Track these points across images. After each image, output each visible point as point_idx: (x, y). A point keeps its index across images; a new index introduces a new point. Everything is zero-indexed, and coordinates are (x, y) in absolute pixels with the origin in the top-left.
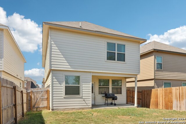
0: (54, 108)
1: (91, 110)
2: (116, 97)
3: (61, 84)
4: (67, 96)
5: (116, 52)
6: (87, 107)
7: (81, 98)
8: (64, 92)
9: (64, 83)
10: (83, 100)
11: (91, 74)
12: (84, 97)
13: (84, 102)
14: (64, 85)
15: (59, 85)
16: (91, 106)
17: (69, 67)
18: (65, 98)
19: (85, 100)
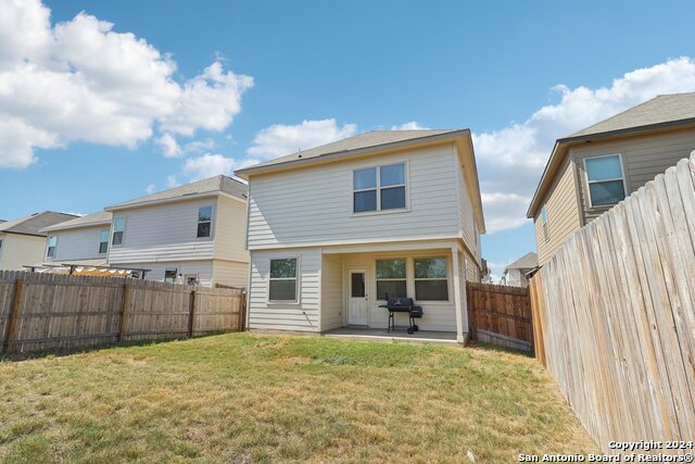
0: (251, 326)
1: (319, 337)
2: (419, 308)
3: (263, 277)
4: (274, 302)
5: (378, 188)
6: (311, 329)
7: (299, 307)
8: (267, 295)
9: (269, 275)
10: (301, 312)
11: (320, 252)
12: (304, 307)
13: (304, 317)
14: (268, 278)
15: (261, 280)
16: (318, 329)
17: (276, 241)
18: (269, 307)
19: (307, 312)
